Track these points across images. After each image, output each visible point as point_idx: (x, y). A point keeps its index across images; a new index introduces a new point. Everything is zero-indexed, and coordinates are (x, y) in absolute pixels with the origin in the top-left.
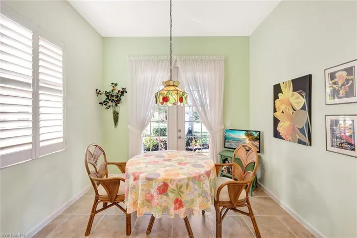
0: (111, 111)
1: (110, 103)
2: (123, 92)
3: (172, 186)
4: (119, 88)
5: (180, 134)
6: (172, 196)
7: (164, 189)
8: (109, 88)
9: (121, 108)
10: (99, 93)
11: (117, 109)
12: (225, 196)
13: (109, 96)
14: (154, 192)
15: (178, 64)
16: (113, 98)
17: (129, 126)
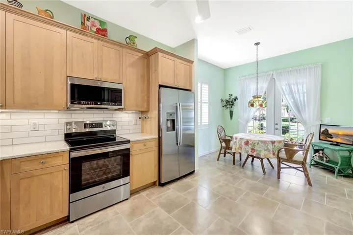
0: (229, 110)
1: (228, 106)
2: (236, 99)
3: (250, 142)
4: (233, 97)
5: (276, 126)
6: (250, 146)
7: (247, 143)
8: (227, 98)
9: (235, 109)
10: (222, 101)
11: (232, 110)
12: (283, 155)
13: (227, 102)
14: (243, 144)
15: (275, 77)
16: (230, 103)
17: (239, 120)
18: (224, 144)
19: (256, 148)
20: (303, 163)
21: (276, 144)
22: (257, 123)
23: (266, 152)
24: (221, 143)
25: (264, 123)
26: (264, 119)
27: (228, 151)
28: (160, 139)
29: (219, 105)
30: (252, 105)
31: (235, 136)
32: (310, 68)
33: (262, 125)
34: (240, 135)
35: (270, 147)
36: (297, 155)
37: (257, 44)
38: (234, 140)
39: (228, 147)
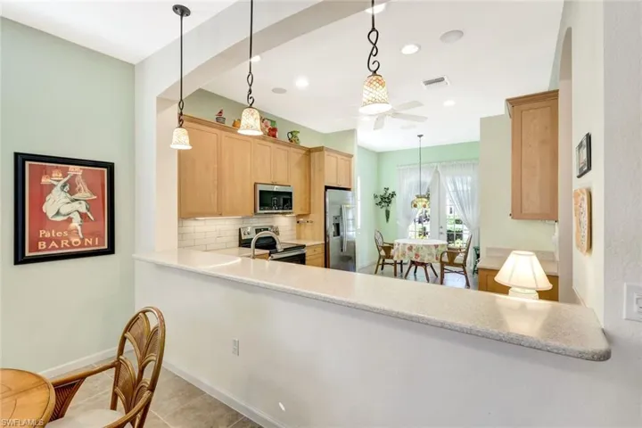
0: (384, 209)
1: (383, 204)
2: (393, 195)
3: (414, 247)
4: (390, 192)
5: (441, 230)
6: (414, 252)
7: (410, 248)
8: (382, 193)
9: (392, 208)
10: (376, 197)
11: (389, 209)
13: (383, 198)
14: (407, 250)
15: (439, 169)
16: (385, 200)
17: (398, 222)
18: (383, 253)
19: (420, 253)
20: (463, 265)
21: (439, 248)
22: (420, 226)
23: (430, 257)
24: (379, 251)
25: (427, 225)
26: (428, 220)
27: (387, 261)
28: (326, 245)
29: (372, 202)
30: (415, 206)
31: (396, 241)
32: (474, 164)
33: (425, 229)
34: (401, 241)
35: (434, 251)
36: (457, 257)
37: (420, 136)
38: (396, 247)
39: (389, 256)
